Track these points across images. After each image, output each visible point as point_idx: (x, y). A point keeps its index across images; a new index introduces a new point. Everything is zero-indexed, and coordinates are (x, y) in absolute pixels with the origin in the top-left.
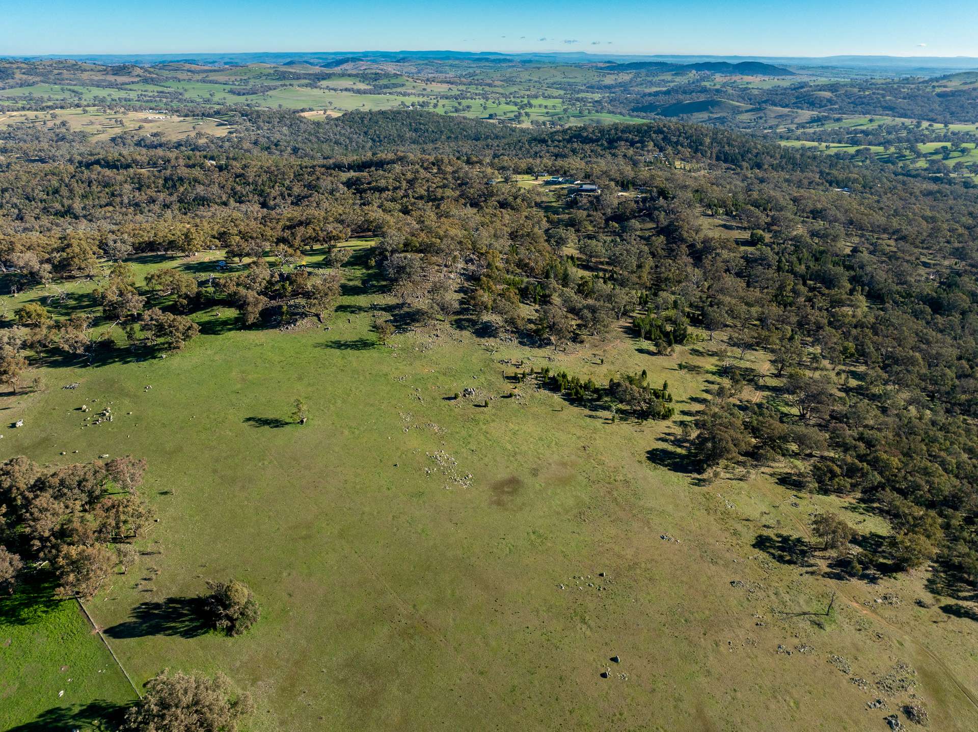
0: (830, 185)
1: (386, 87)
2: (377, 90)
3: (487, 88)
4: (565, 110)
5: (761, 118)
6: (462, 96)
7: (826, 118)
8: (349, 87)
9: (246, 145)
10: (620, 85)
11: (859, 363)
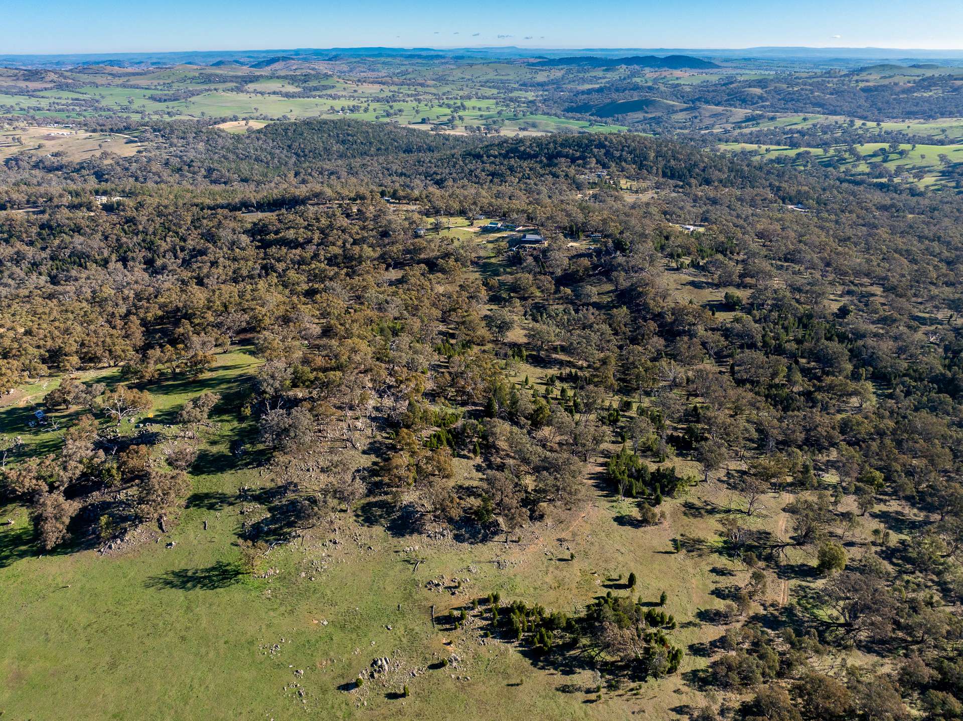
0: (784, 203)
1: (316, 89)
2: (307, 93)
3: (420, 89)
4: (499, 113)
5: (696, 117)
6: (392, 99)
7: (761, 117)
8: (277, 90)
9: (156, 167)
10: (552, 82)
11: (886, 494)
